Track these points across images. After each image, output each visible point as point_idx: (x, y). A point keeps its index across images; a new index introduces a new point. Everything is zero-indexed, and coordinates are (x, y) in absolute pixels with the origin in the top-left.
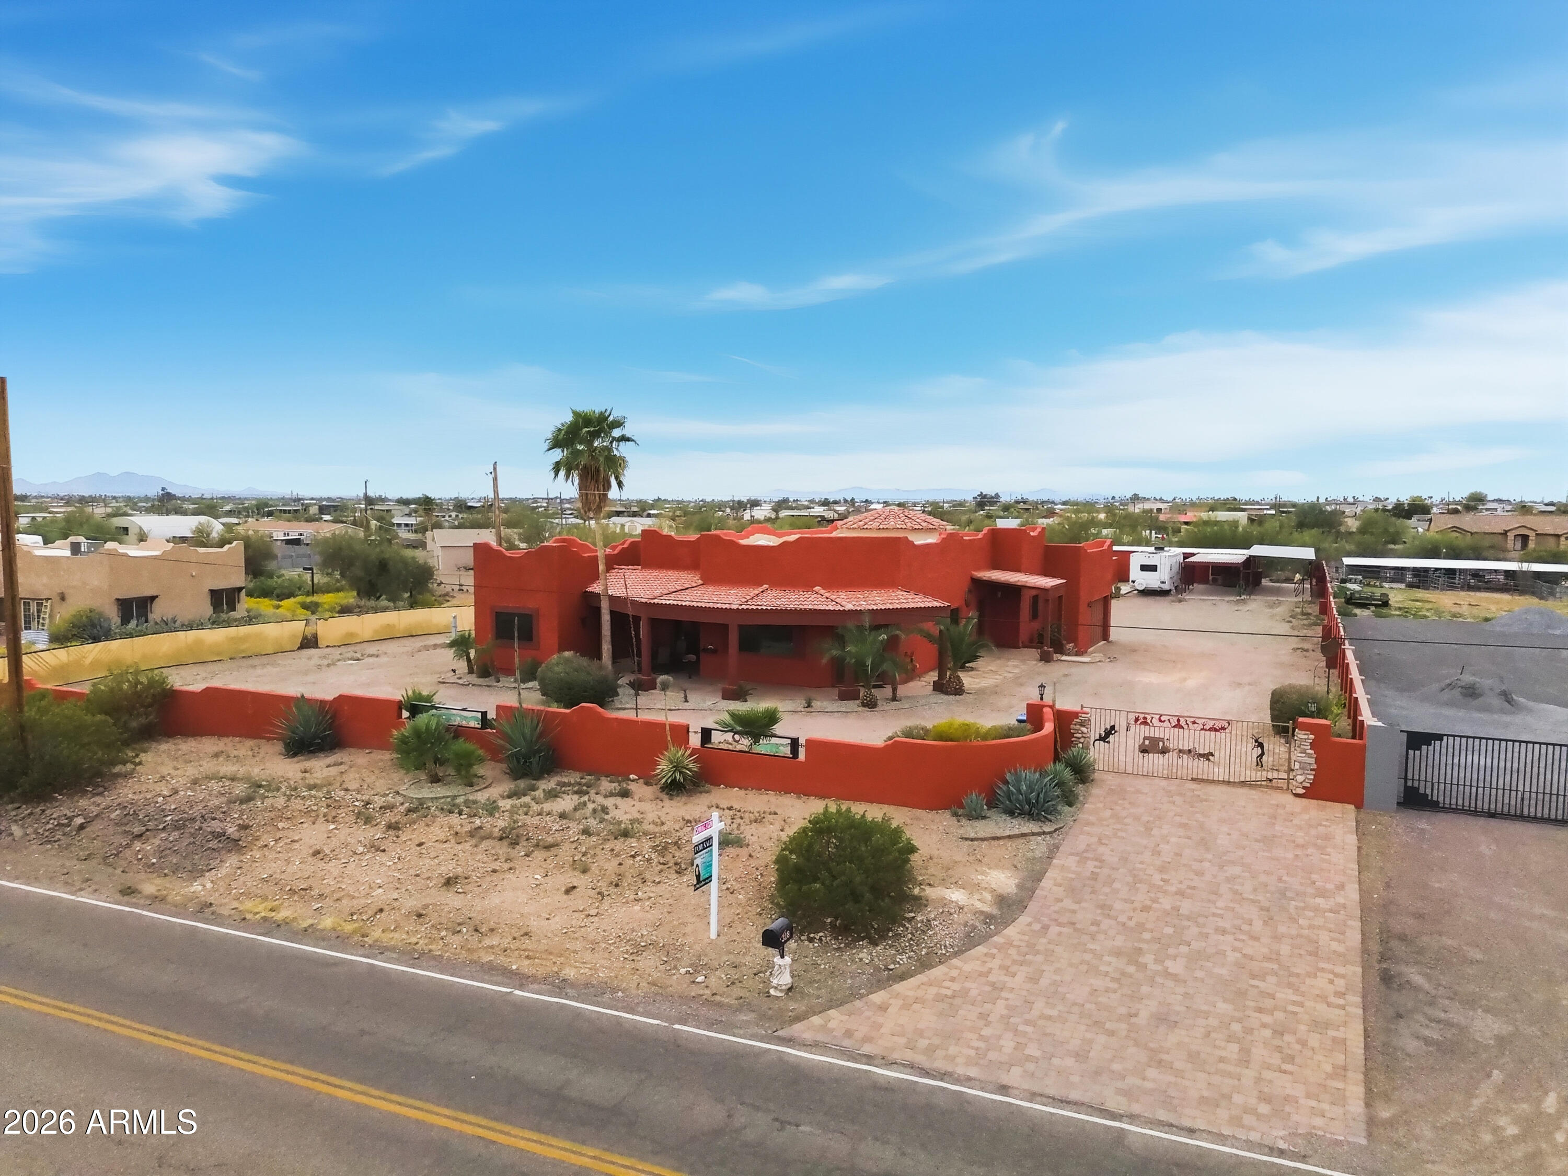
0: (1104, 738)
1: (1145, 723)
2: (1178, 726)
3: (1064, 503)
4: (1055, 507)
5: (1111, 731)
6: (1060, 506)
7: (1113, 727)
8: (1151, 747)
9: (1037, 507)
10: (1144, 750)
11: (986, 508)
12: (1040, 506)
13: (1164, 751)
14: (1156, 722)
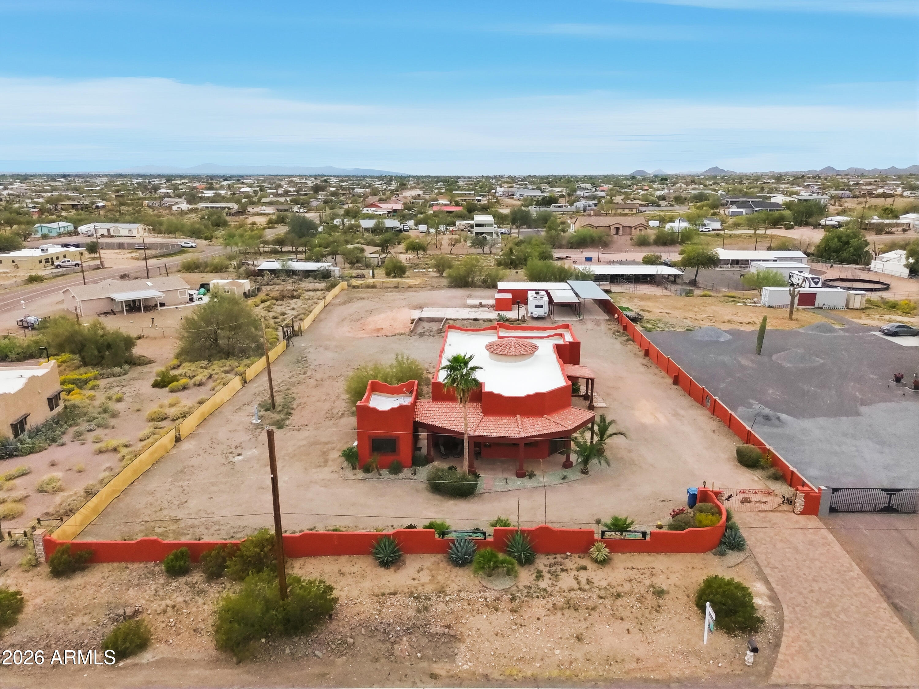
0: (728, 499)
1: (743, 492)
2: (756, 493)
5: (730, 496)
7: (731, 495)
8: (744, 501)
10: (742, 502)
13: (750, 502)
14: (747, 491)
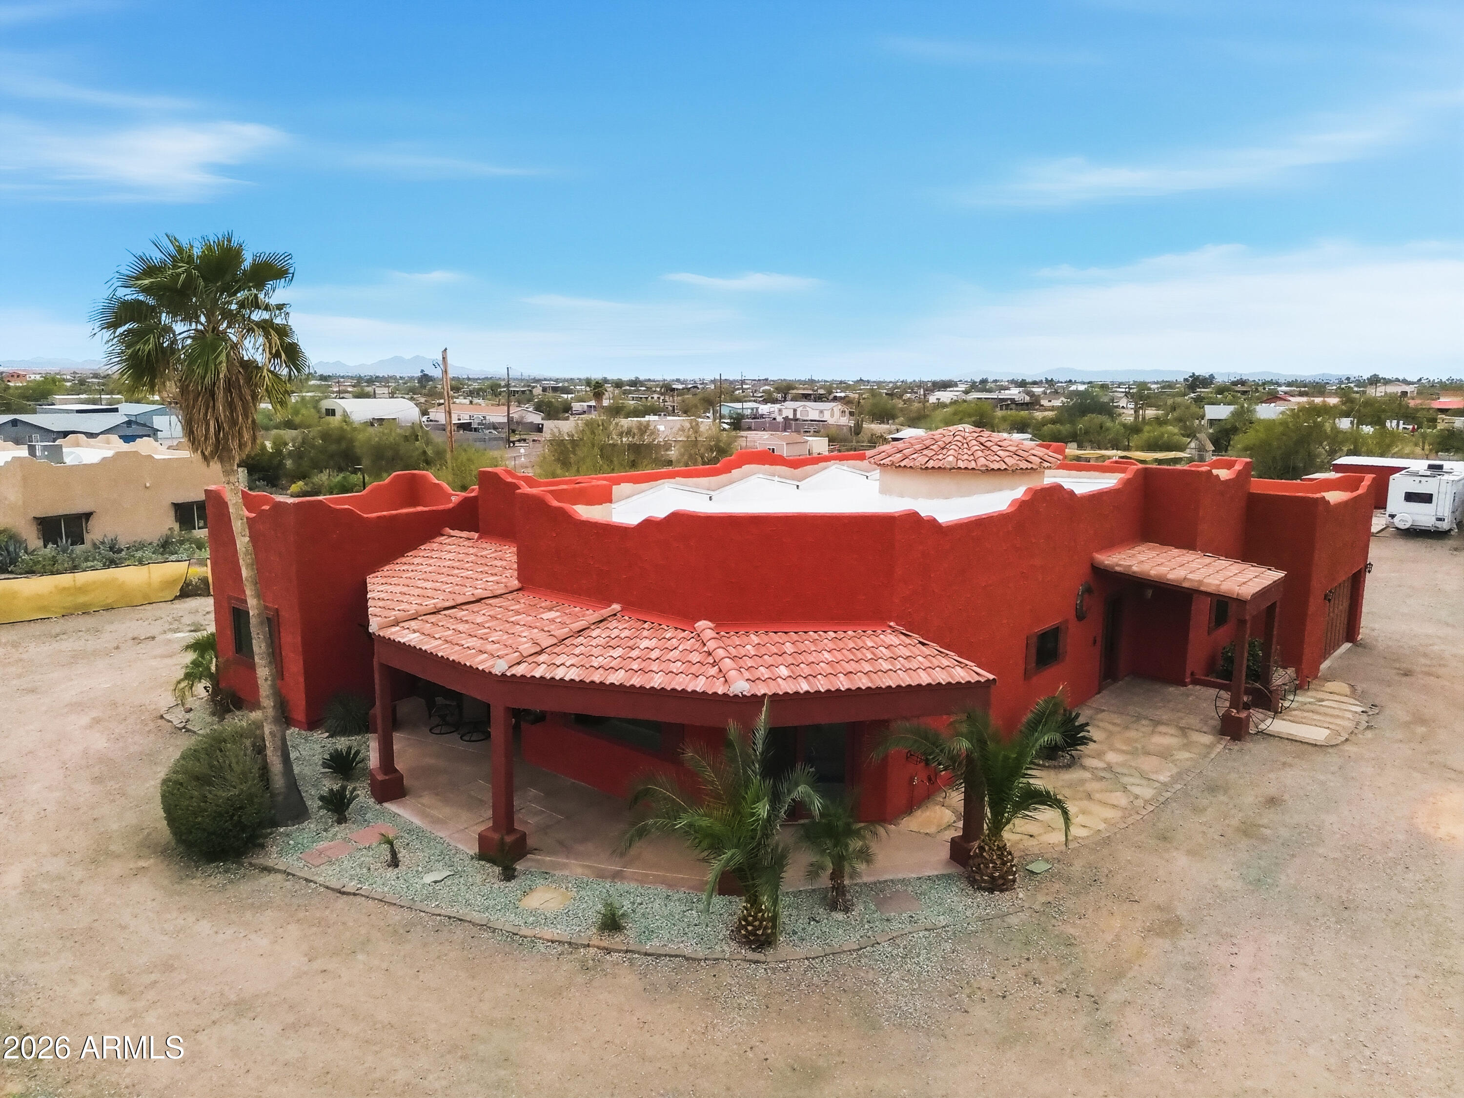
3: (1289, 384)
4: (1279, 389)
6: (1284, 388)
9: (1257, 389)
11: (1198, 390)
12: (1261, 389)
